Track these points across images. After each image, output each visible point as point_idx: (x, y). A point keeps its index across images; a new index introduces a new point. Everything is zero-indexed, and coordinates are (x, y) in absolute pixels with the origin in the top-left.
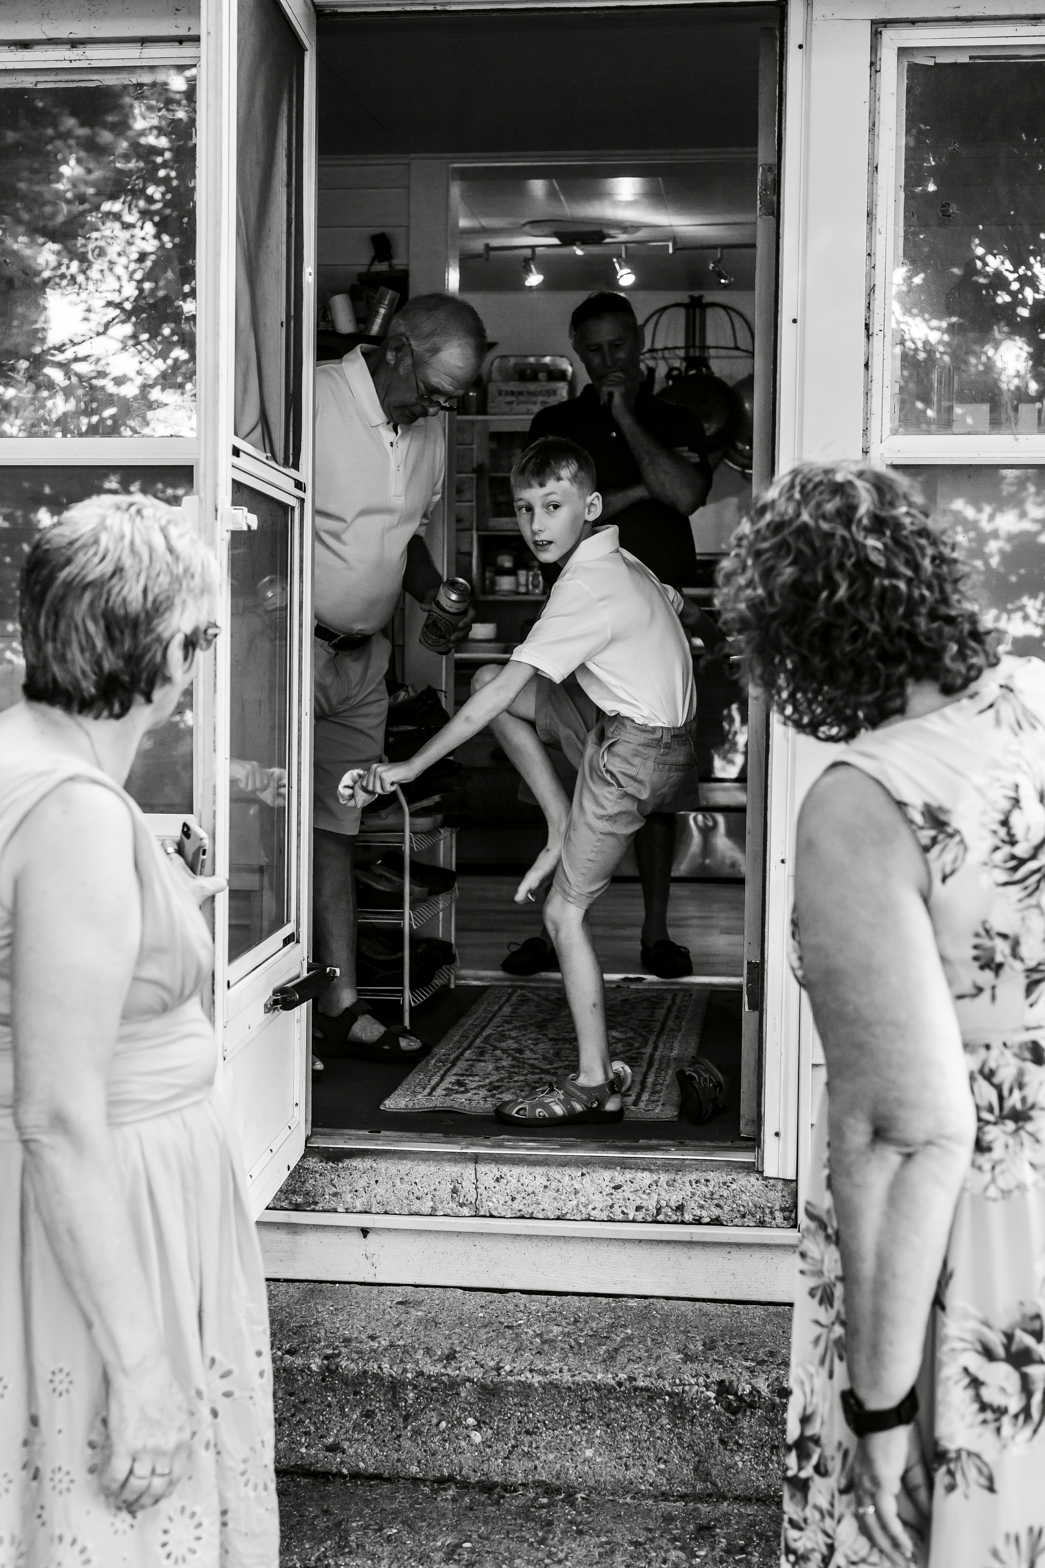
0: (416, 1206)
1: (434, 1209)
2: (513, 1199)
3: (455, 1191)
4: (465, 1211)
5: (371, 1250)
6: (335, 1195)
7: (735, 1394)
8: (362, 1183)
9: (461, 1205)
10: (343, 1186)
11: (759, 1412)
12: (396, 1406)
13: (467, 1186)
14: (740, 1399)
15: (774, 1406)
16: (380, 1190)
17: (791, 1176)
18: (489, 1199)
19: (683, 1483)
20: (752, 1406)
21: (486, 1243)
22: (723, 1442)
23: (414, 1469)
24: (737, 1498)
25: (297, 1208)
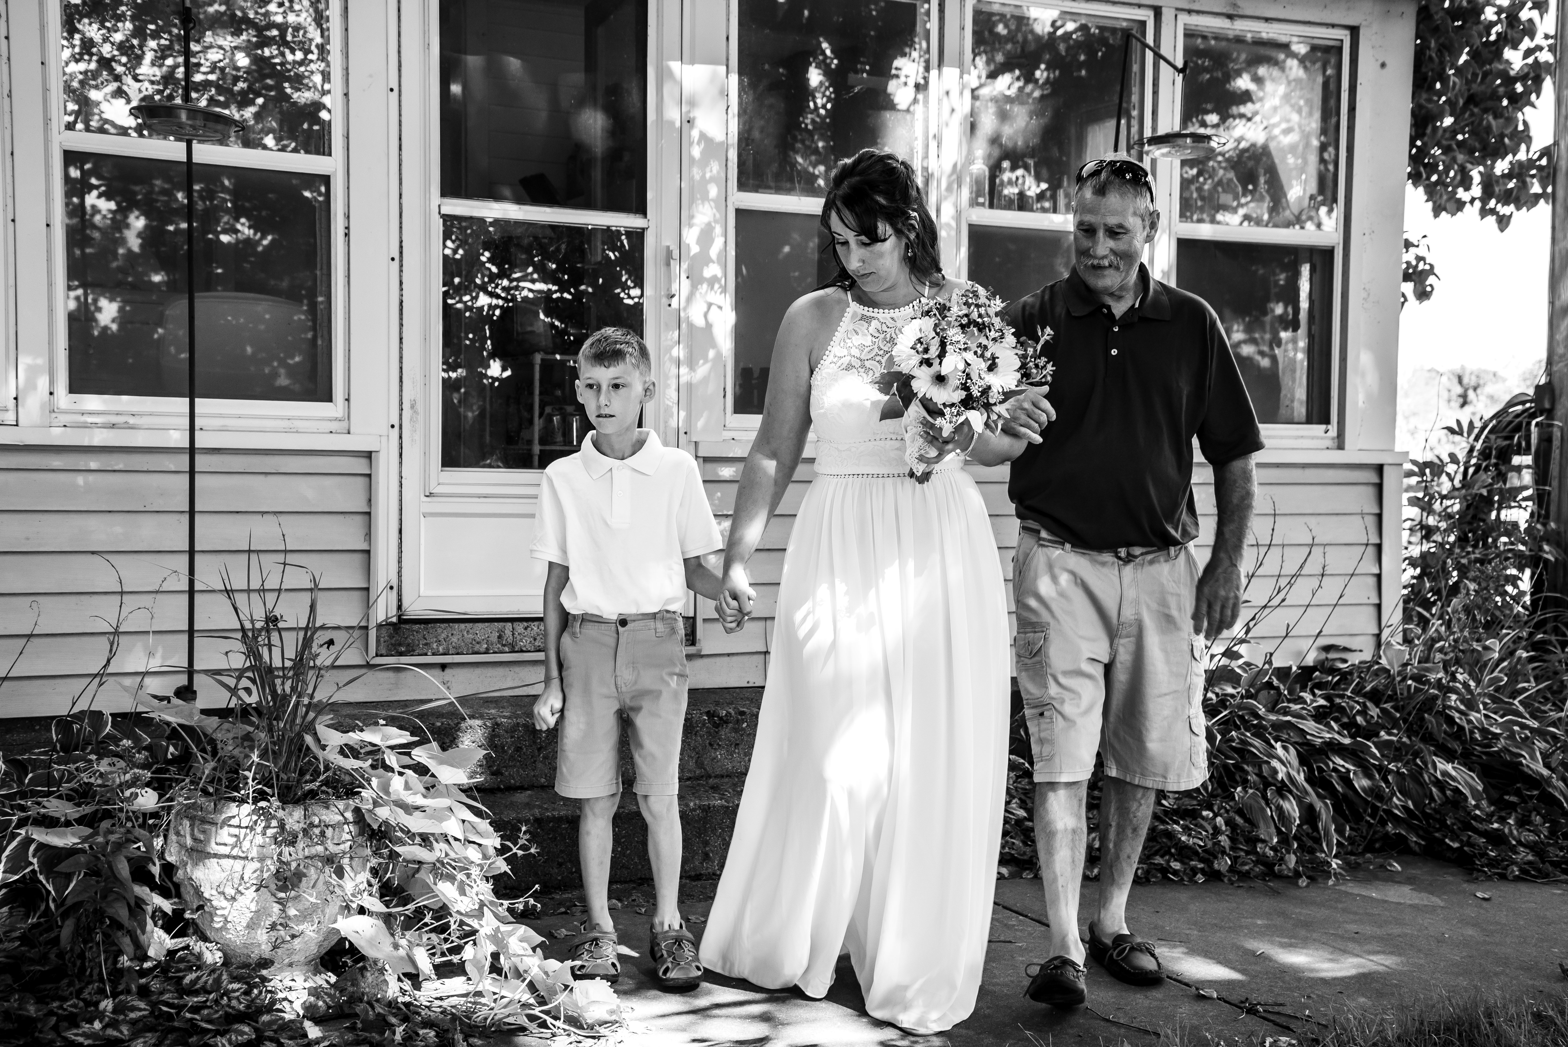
0: (476, 649)
1: (487, 649)
2: (535, 639)
3: (500, 637)
4: (507, 649)
5: (446, 679)
6: (426, 644)
7: (718, 717)
8: (443, 636)
9: (504, 645)
10: (431, 639)
11: (730, 725)
12: (535, 742)
13: (508, 633)
14: (721, 718)
15: (738, 720)
16: (454, 639)
17: (691, 614)
18: (521, 640)
19: (690, 771)
20: (727, 722)
21: (517, 669)
22: (711, 744)
23: (543, 780)
24: (716, 777)
25: (401, 654)
